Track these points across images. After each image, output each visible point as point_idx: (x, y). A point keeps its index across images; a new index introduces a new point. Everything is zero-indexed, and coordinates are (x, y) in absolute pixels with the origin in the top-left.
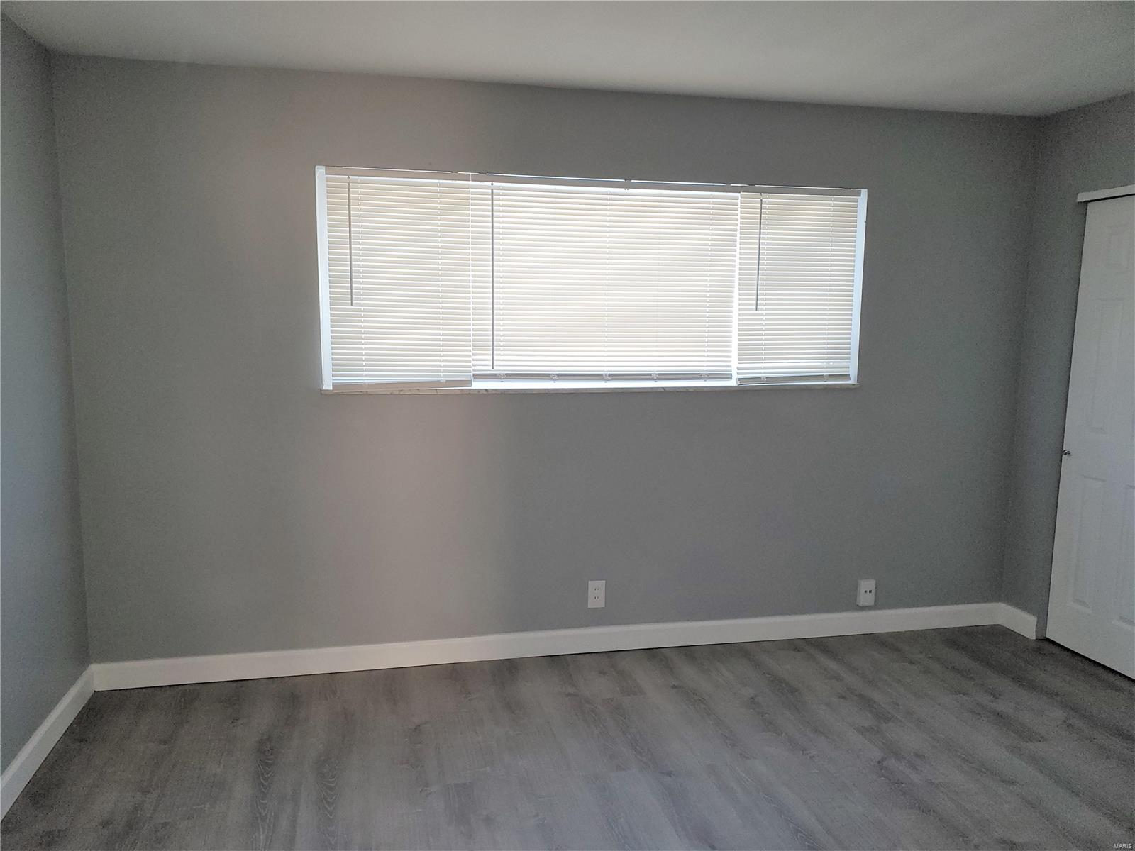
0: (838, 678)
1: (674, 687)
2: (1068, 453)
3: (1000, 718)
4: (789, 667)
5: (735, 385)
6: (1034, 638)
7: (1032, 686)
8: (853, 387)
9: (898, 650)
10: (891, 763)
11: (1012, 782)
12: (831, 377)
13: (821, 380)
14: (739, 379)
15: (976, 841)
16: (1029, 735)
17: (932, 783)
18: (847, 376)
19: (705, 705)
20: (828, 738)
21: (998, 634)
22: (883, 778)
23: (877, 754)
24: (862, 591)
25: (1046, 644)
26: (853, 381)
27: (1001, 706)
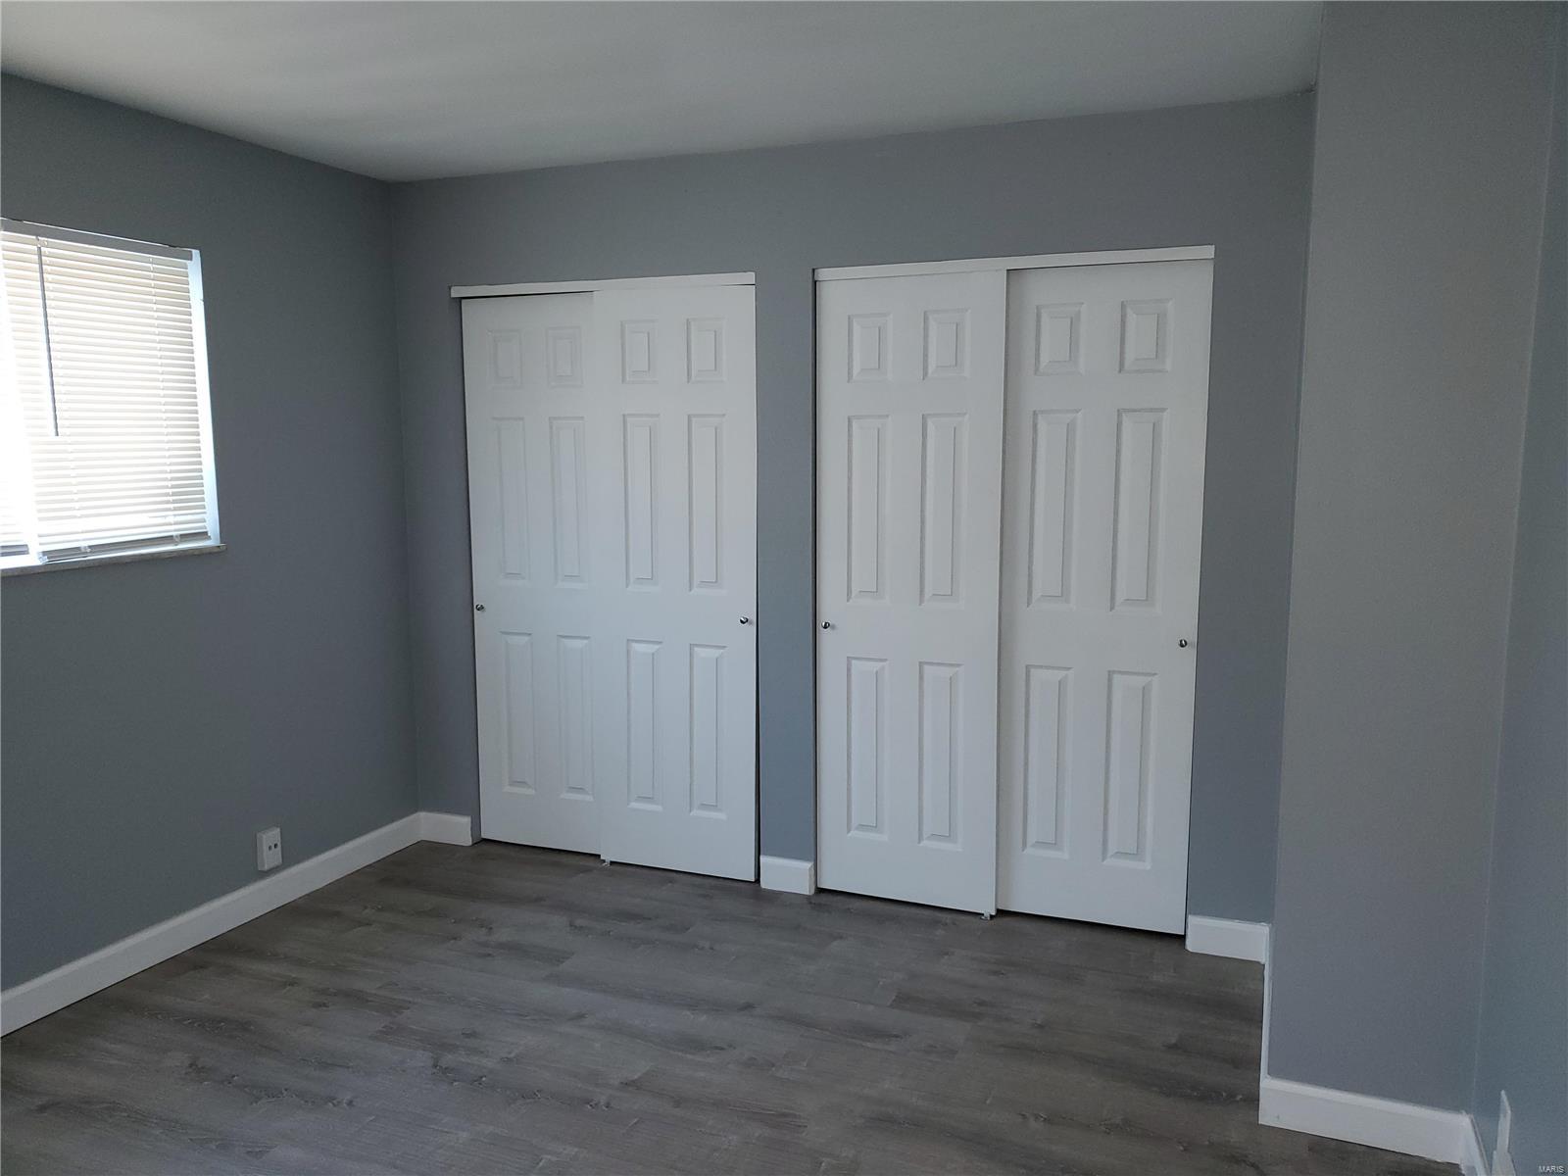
0: (293, 983)
1: (42, 1109)
2: (481, 608)
3: (515, 950)
4: (208, 995)
5: (38, 563)
6: (470, 843)
7: (513, 900)
8: (217, 550)
9: (337, 914)
10: (448, 1059)
11: (581, 1016)
12: (185, 537)
13: (168, 544)
14: (45, 553)
15: (603, 1100)
16: (556, 957)
17: (509, 1060)
18: (204, 535)
19: (125, 1110)
20: (348, 1067)
21: (429, 852)
22: (455, 1083)
23: (422, 1058)
24: (265, 848)
25: (486, 847)
26: (213, 541)
27: (503, 935)
